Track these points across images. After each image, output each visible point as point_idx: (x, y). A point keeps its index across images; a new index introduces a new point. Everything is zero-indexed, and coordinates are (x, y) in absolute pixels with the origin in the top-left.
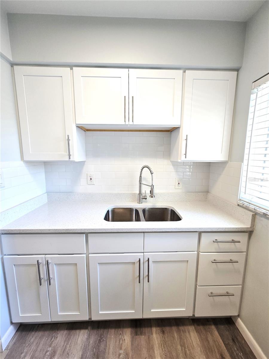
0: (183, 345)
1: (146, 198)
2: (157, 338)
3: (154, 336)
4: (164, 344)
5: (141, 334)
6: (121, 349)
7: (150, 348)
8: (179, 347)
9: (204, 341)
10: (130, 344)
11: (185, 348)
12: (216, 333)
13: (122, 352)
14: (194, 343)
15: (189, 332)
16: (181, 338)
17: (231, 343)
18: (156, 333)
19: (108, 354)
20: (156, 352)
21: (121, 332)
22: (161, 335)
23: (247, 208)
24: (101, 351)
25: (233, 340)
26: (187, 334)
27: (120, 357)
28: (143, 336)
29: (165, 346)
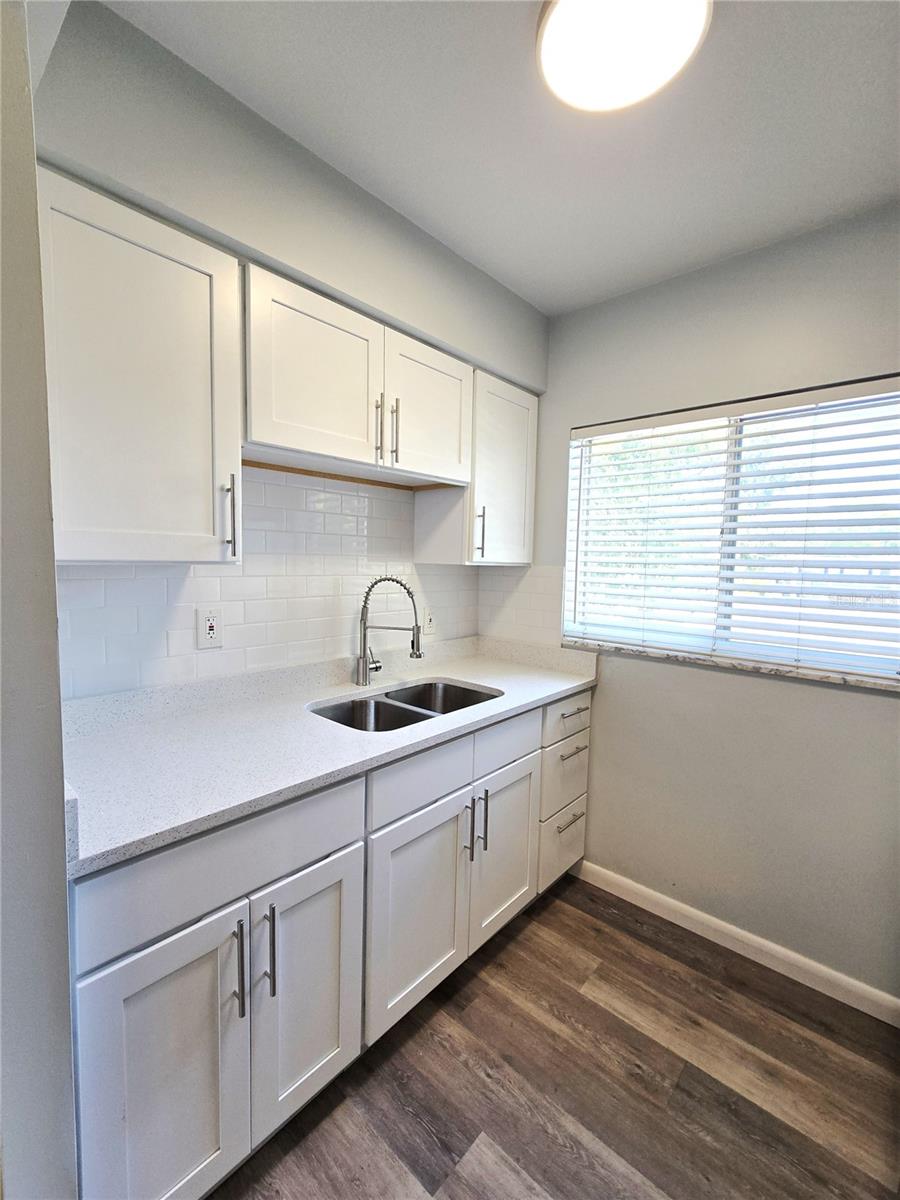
0: (544, 959)
1: (380, 667)
2: (500, 982)
3: (493, 983)
4: (518, 981)
5: (469, 1000)
6: (458, 1054)
7: (504, 1005)
8: (542, 966)
9: (562, 929)
10: (466, 1033)
11: (549, 959)
12: (567, 906)
13: (464, 1056)
14: (554, 943)
15: (537, 935)
16: (533, 952)
17: (593, 906)
18: (492, 978)
19: (444, 1084)
20: (516, 1001)
21: (429, 1031)
22: (502, 972)
23: (585, 648)
24: (422, 1096)
25: (592, 900)
26: (536, 939)
27: (470, 1065)
28: (477, 1000)
29: (522, 982)
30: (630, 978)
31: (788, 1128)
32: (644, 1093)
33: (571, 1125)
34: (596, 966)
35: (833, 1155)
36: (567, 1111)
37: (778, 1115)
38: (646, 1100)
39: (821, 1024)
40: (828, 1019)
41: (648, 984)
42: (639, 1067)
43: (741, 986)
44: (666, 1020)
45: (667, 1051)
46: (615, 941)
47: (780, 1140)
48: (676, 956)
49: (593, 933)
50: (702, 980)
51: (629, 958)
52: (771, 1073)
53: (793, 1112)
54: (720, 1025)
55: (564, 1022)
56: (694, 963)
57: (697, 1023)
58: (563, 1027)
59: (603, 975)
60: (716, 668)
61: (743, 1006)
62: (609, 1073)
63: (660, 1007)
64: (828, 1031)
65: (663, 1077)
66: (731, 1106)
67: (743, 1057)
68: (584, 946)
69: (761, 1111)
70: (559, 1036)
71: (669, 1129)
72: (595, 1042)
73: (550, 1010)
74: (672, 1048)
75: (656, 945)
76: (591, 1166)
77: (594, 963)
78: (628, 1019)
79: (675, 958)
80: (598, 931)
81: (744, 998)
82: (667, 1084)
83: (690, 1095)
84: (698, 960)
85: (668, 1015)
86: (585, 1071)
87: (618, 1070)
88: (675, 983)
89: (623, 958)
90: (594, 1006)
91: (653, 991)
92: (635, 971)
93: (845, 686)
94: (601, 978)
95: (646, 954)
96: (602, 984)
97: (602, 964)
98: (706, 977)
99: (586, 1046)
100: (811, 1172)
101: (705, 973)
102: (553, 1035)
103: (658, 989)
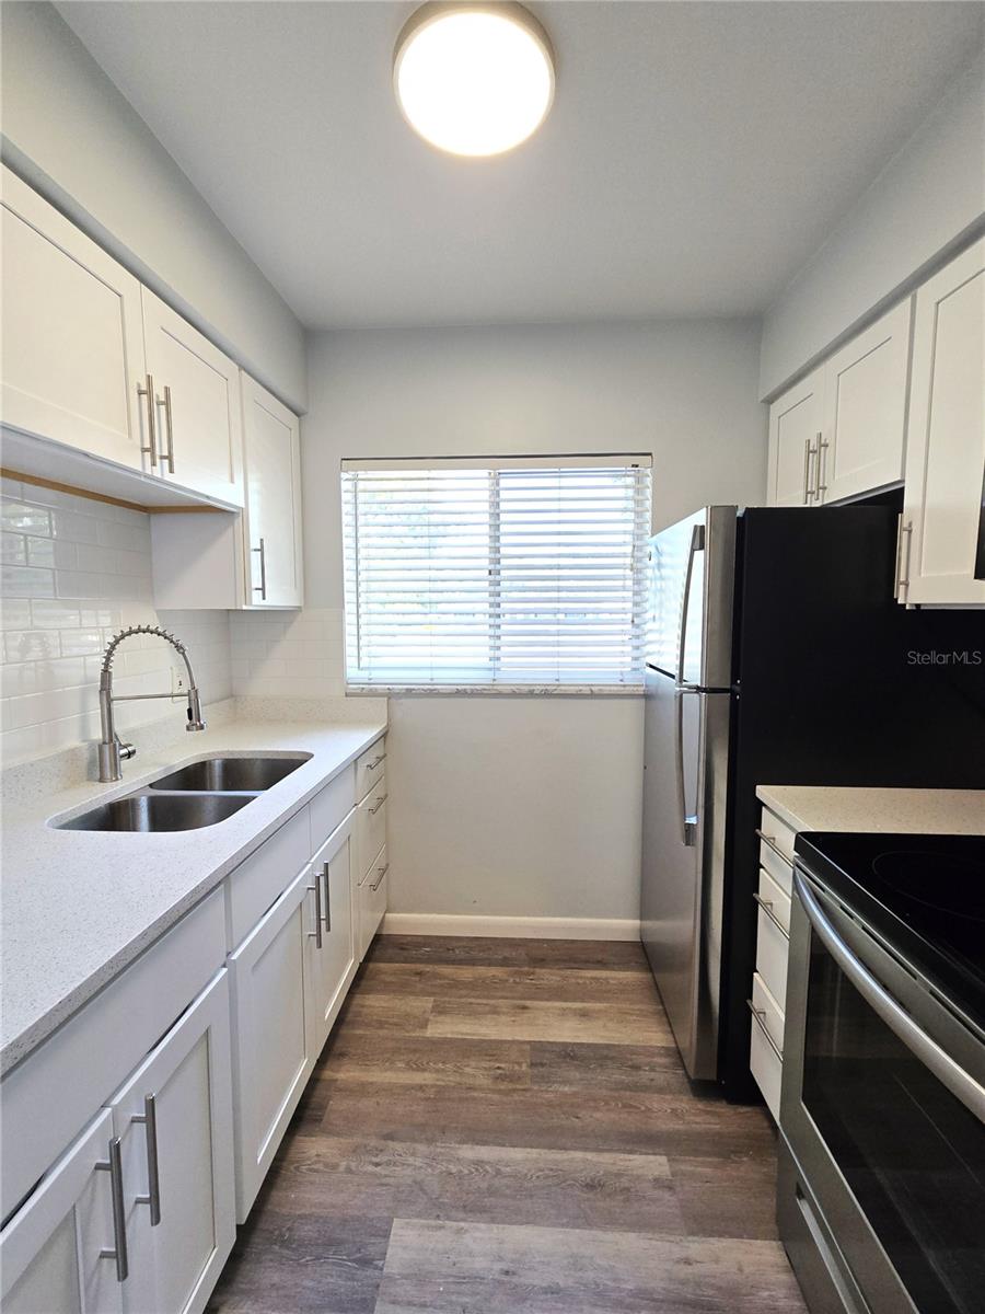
0: (381, 1025)
2: (348, 1071)
3: (341, 1076)
4: (365, 1060)
5: (323, 1107)
6: (335, 1167)
7: (362, 1090)
8: (382, 1033)
9: (388, 988)
10: (333, 1141)
11: (387, 1022)
12: (382, 965)
13: (343, 1164)
14: (384, 1005)
15: (363, 1006)
16: (368, 1025)
17: (405, 953)
18: (338, 1071)
19: (333, 1206)
20: (374, 1079)
21: (292, 1168)
22: (346, 1060)
23: (373, 694)
24: (316, 1235)
25: (402, 949)
26: (365, 1010)
27: (354, 1169)
28: (331, 1102)
29: (370, 1058)
30: (463, 1000)
31: (608, 1046)
32: (511, 1086)
33: (469, 1152)
34: (430, 1005)
35: (637, 1047)
36: (459, 1143)
37: (601, 1042)
38: (515, 1090)
39: (599, 962)
40: (599, 957)
41: (478, 997)
42: (499, 1068)
43: (540, 962)
44: (503, 1018)
45: (513, 1042)
46: (436, 976)
47: (606, 1057)
48: (490, 963)
49: (417, 979)
50: (516, 973)
51: (456, 984)
52: (584, 1015)
53: (607, 1034)
54: (541, 1000)
55: (424, 1070)
56: (505, 962)
57: (525, 1008)
58: (427, 1075)
59: (440, 1010)
60: (500, 695)
61: (549, 976)
62: (481, 1089)
63: (495, 1011)
64: (602, 964)
65: (520, 1064)
66: (570, 1054)
67: (564, 1013)
68: (412, 993)
69: (589, 1045)
70: (426, 1086)
71: (539, 1100)
72: (458, 1071)
73: (410, 1067)
74: (517, 1038)
75: (472, 962)
76: (498, 1172)
77: (427, 1003)
78: (474, 1035)
79: (490, 965)
80: (419, 974)
81: (548, 971)
82: (524, 1067)
83: (542, 1065)
84: (505, 958)
85: (504, 1013)
86: (461, 1100)
87: (486, 1081)
88: (498, 986)
89: (451, 986)
90: (445, 1041)
91: (485, 1001)
92: (463, 992)
93: (592, 695)
94: (440, 1013)
95: (466, 973)
96: (440, 1018)
97: (435, 1001)
98: (516, 968)
99: (453, 1079)
100: (629, 1067)
101: (514, 965)
102: (421, 1088)
103: (487, 998)
